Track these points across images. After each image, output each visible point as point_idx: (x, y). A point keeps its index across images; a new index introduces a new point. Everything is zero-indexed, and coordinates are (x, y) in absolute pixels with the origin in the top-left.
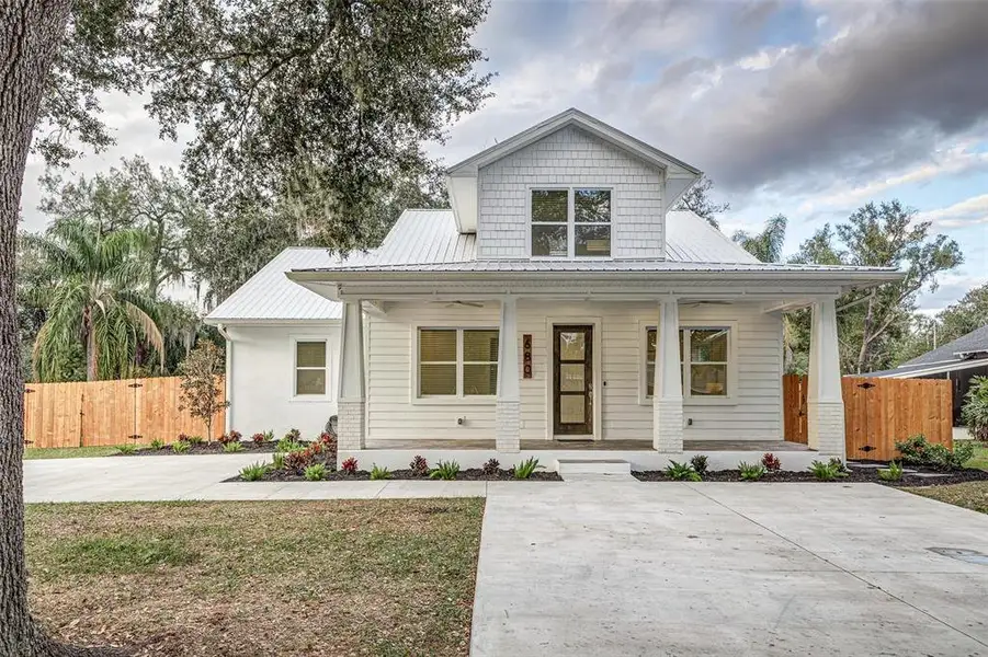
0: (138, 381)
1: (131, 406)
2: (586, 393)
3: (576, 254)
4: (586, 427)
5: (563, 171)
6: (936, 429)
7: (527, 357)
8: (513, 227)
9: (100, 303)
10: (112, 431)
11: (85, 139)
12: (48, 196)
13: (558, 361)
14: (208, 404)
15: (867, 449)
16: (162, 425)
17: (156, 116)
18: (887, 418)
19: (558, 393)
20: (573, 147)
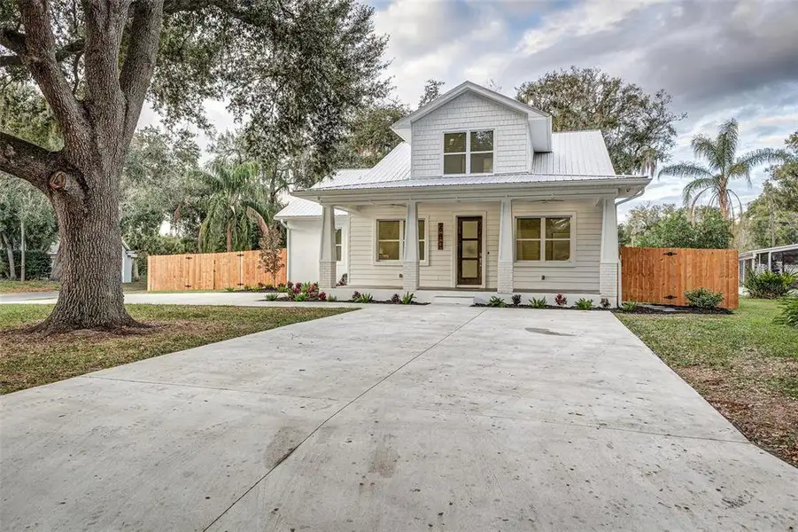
0: (242, 253)
1: (238, 266)
2: (478, 259)
3: (471, 172)
4: (478, 280)
5: (463, 120)
6: (725, 284)
7: (441, 236)
8: (432, 157)
9: (233, 208)
10: (229, 281)
11: (199, 127)
12: (210, 143)
13: (460, 239)
14: (274, 265)
15: (670, 297)
16: (254, 278)
17: (232, 111)
18: (685, 276)
19: (460, 259)
20: (469, 105)
